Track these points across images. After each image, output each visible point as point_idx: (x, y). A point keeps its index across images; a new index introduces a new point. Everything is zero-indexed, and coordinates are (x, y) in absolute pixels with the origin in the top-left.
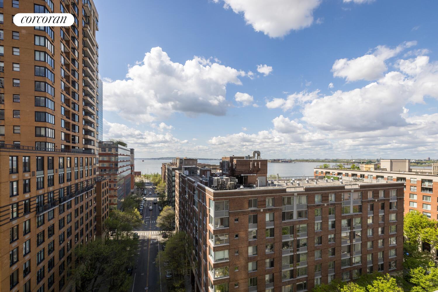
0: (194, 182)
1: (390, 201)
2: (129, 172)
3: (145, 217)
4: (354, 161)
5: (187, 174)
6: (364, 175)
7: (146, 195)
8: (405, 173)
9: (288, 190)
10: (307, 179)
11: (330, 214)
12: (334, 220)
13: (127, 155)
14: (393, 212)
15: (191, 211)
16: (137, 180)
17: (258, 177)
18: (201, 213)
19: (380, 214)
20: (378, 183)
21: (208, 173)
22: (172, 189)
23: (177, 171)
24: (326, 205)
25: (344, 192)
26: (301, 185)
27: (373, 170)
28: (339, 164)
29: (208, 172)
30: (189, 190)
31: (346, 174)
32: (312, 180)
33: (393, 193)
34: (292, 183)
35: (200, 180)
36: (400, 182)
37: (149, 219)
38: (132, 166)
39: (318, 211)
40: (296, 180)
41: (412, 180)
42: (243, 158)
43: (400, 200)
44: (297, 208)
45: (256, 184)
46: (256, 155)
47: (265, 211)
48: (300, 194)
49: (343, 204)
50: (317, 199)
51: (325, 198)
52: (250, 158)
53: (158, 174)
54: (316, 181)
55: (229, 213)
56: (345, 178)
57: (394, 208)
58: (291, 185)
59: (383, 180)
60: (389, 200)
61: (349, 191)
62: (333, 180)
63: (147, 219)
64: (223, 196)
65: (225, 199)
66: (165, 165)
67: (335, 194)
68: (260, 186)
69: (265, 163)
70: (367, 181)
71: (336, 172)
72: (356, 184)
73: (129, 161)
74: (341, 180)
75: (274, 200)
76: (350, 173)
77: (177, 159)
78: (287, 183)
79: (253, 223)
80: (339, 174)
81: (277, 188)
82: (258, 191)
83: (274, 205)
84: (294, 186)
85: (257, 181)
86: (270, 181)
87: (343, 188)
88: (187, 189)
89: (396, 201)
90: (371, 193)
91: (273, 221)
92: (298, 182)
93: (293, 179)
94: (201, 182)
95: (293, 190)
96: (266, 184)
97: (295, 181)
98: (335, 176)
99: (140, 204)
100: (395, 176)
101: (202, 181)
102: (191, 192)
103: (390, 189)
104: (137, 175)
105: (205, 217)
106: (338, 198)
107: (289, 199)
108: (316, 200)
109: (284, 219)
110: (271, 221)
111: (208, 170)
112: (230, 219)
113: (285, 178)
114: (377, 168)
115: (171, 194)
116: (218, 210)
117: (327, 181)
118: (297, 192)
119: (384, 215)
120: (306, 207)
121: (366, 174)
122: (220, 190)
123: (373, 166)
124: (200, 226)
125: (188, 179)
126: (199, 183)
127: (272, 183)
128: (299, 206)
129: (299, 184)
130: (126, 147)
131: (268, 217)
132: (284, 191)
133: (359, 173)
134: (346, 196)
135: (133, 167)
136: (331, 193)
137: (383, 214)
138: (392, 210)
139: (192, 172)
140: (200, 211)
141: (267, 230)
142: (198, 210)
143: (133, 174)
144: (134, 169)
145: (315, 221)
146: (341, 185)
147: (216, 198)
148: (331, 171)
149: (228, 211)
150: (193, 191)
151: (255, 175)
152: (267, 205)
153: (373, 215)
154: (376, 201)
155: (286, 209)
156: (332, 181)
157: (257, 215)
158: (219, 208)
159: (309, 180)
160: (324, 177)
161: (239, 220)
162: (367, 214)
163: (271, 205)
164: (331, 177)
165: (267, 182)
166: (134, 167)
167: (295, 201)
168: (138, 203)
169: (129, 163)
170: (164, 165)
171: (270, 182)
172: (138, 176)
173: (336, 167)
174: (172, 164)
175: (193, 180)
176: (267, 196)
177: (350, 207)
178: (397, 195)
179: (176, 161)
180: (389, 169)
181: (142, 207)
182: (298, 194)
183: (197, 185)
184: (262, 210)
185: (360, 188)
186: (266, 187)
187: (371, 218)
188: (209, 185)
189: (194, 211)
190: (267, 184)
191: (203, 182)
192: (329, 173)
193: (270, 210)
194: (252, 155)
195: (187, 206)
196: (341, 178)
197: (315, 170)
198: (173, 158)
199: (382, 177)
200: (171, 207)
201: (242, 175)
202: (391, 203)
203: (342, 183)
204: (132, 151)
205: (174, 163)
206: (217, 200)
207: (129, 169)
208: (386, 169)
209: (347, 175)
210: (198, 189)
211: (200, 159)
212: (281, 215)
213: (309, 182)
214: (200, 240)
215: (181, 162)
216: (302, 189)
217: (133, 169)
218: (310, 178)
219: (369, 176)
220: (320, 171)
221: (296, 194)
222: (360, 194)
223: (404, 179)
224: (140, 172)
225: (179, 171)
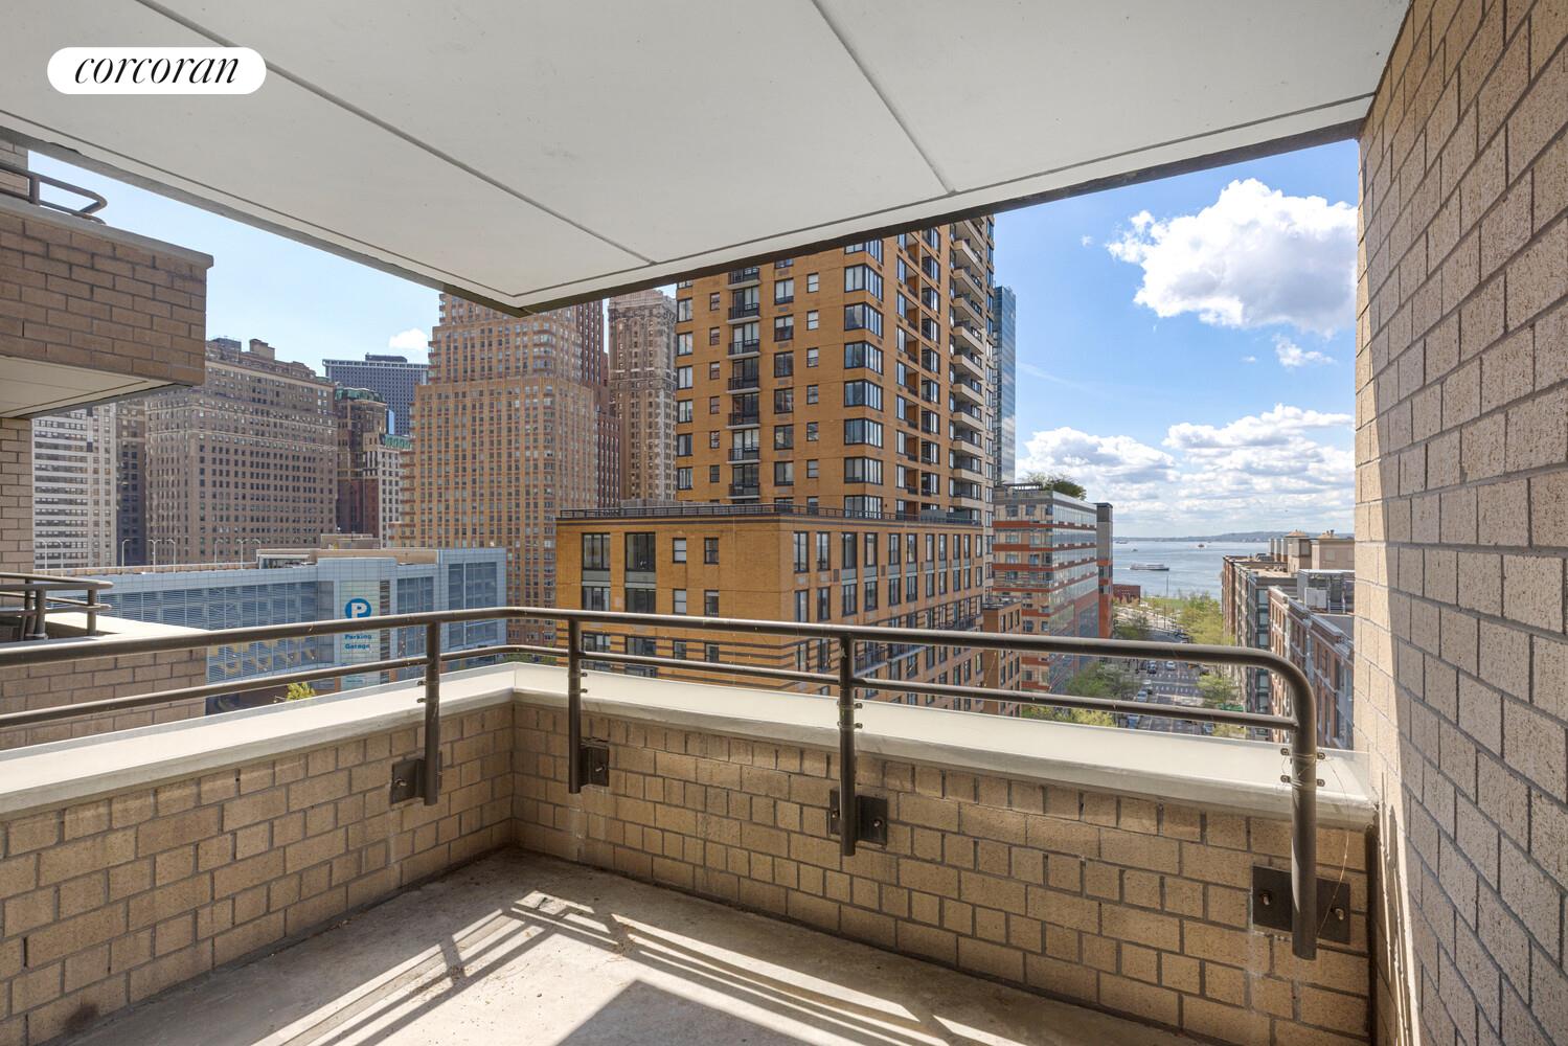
0: (1338, 639)
2: (1092, 584)
5: (1322, 604)
13: (1084, 527)
16: (1125, 614)
23: (1275, 589)
30: (1319, 672)
38: (1105, 566)
53: (1206, 597)
66: (1234, 565)
73: (1092, 546)
77: (1289, 538)
88: (1311, 667)
102: (1327, 681)
104: (1124, 599)
115: (1253, 681)
125: (1316, 626)
130: (1083, 498)
135: (1106, 569)
143: (1106, 592)
144: (1111, 575)
150: (1333, 674)
166: (1111, 567)
169: (1092, 553)
170: (1230, 563)
172: (1129, 602)
174: (1267, 561)
175: (1336, 630)
198: (1273, 535)
204: (1104, 511)
205: (1279, 555)
207: (1092, 574)
215: (1305, 552)
217: (1106, 576)
224: (1139, 587)
225: (1283, 591)
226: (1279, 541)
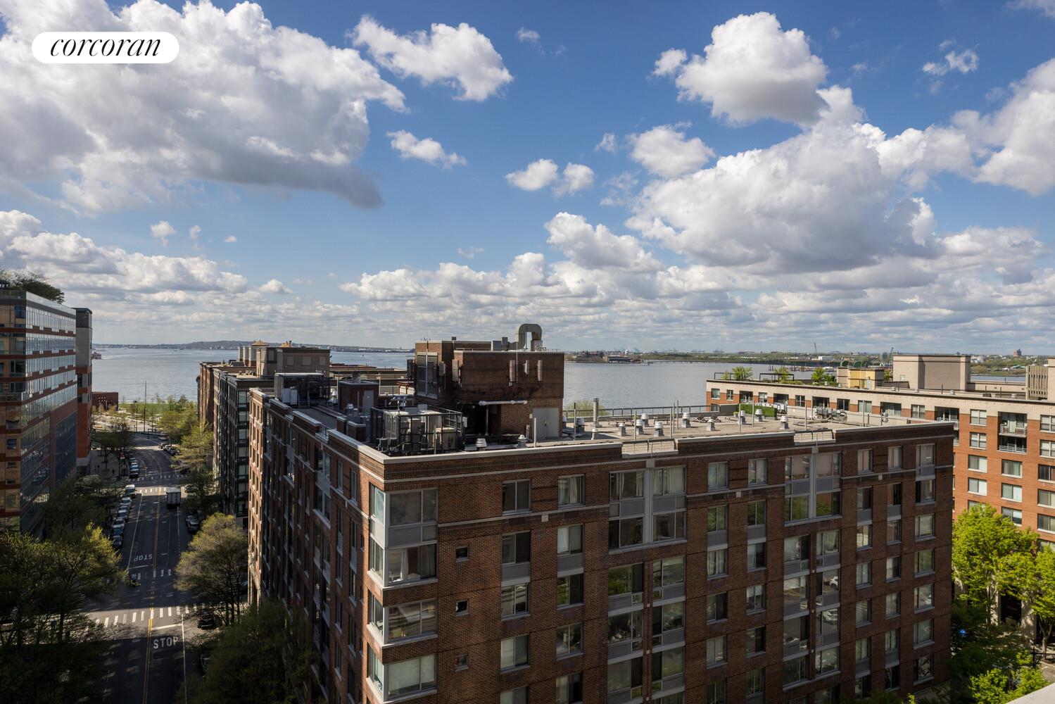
0: (318, 429)
1: (918, 479)
2: (71, 393)
3: (134, 555)
4: (820, 358)
5: (294, 400)
6: (847, 402)
7: (136, 477)
8: (958, 394)
9: (627, 450)
10: (685, 416)
11: (752, 523)
12: (763, 540)
13: (62, 333)
14: (925, 512)
15: (306, 531)
16: (103, 422)
17: (534, 410)
18: (340, 534)
19: (889, 519)
20: (885, 425)
21: (368, 396)
22: (237, 455)
23: (256, 391)
24: (739, 494)
25: (790, 453)
26: (667, 435)
27: (871, 385)
28: (778, 367)
29: (366, 392)
30: (300, 458)
31: (798, 397)
32: (701, 417)
33: (925, 455)
34: (640, 428)
35: (339, 422)
36: (942, 421)
37: (149, 562)
38: (83, 372)
39: (717, 517)
40: (651, 417)
41: (974, 414)
42: (487, 346)
43: (944, 474)
44: (656, 508)
45: (528, 433)
46: (529, 336)
47: (556, 521)
48: (663, 462)
49: (787, 490)
50: (715, 476)
51: (737, 473)
52: (509, 346)
53: (183, 400)
54: (710, 421)
55: (439, 531)
56: (794, 411)
57: (928, 500)
58: (636, 435)
59: (898, 417)
60: (914, 475)
61: (806, 450)
62: (760, 417)
63: (139, 563)
64: (417, 475)
65: (425, 484)
66: (211, 370)
67: (768, 459)
68: (538, 440)
69: (555, 363)
70: (856, 420)
71: (771, 391)
72: (825, 430)
73: (71, 353)
74: (783, 419)
75: (582, 482)
76: (809, 394)
77: (255, 347)
78: (623, 429)
79: (518, 561)
80: (779, 398)
81: (592, 443)
82: (535, 455)
83: (582, 500)
84: (647, 438)
85: (531, 422)
86: (571, 421)
87: (787, 440)
88: (291, 454)
89: (933, 477)
90: (867, 454)
91: (581, 551)
92: (657, 425)
93: (644, 417)
94: (343, 428)
95: (642, 450)
96: (561, 432)
97: (651, 422)
98: (768, 405)
99: (113, 511)
100: (930, 404)
101: (345, 423)
102: (308, 464)
103: (916, 442)
104: (101, 407)
105: (353, 549)
106: (775, 472)
107: (630, 478)
108: (711, 479)
109: (613, 543)
110: (573, 552)
111: (368, 388)
112: (440, 549)
113: (617, 414)
114: (883, 379)
115: (233, 472)
116: (399, 521)
117: (743, 419)
118: (655, 456)
119: (900, 521)
120: (682, 501)
121: (854, 398)
122: (409, 455)
123: (872, 374)
124: (339, 581)
125: (297, 420)
126: (334, 431)
127: (579, 428)
128: (660, 500)
129: (660, 431)
130: (62, 301)
131: (564, 539)
132: (615, 452)
133: (834, 396)
134: (796, 465)
135: (85, 376)
136: (753, 456)
137: (899, 517)
138: (922, 504)
139: (311, 393)
140: (338, 528)
141: (563, 580)
142: (329, 527)
143: (85, 400)
144: (90, 383)
145: (706, 545)
146: (782, 431)
147: (395, 481)
148: (756, 390)
149: (433, 523)
150: (313, 457)
151: (525, 402)
152: (561, 501)
153: (870, 522)
154: (880, 478)
155: (619, 511)
156: (757, 420)
157: (530, 533)
158: (403, 515)
159: (692, 419)
160: (736, 408)
161: (471, 554)
162: (856, 519)
163: (573, 499)
164: (756, 407)
165: (563, 424)
166: (90, 376)
167: (650, 487)
168: (106, 509)
169: (70, 361)
170: (208, 368)
171: (571, 425)
172: (106, 409)
173: (769, 378)
174: (238, 366)
175: (315, 422)
176: (561, 472)
177: (807, 499)
178: (935, 461)
179: (254, 355)
180: (914, 384)
181: (120, 519)
182: (658, 464)
183: (327, 439)
184: (545, 518)
185: (838, 441)
186: (559, 443)
187: (866, 529)
188: (368, 440)
189: (318, 528)
190: (564, 434)
191: (351, 426)
192: (750, 394)
193: (570, 517)
194: (513, 338)
195: (290, 511)
196: (784, 412)
197: (710, 386)
198: (240, 344)
199: (897, 407)
200: (231, 517)
201: (483, 403)
202: (919, 484)
203: (787, 427)
204: (83, 317)
205: (247, 361)
206: (397, 489)
207: (71, 383)
208: (905, 384)
209: (800, 401)
210: (331, 453)
211: (339, 349)
212: (606, 532)
213: (692, 424)
214: (338, 625)
215: (272, 359)
216: (669, 448)
217: (84, 386)
218: (694, 411)
219: (862, 405)
220: (723, 388)
221: (650, 463)
222: (835, 460)
223: (955, 412)
224: (116, 394)
225: (262, 391)
226: (247, 349)
